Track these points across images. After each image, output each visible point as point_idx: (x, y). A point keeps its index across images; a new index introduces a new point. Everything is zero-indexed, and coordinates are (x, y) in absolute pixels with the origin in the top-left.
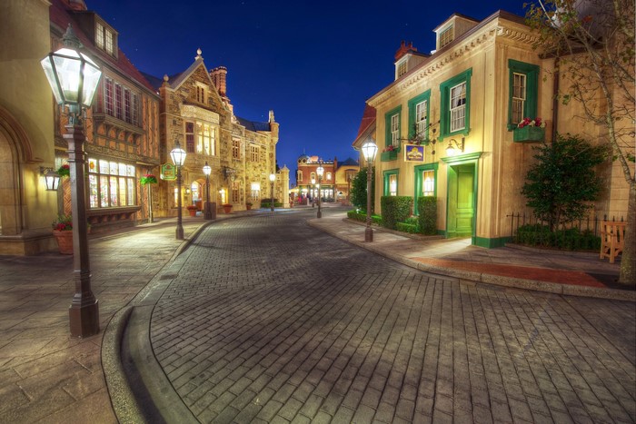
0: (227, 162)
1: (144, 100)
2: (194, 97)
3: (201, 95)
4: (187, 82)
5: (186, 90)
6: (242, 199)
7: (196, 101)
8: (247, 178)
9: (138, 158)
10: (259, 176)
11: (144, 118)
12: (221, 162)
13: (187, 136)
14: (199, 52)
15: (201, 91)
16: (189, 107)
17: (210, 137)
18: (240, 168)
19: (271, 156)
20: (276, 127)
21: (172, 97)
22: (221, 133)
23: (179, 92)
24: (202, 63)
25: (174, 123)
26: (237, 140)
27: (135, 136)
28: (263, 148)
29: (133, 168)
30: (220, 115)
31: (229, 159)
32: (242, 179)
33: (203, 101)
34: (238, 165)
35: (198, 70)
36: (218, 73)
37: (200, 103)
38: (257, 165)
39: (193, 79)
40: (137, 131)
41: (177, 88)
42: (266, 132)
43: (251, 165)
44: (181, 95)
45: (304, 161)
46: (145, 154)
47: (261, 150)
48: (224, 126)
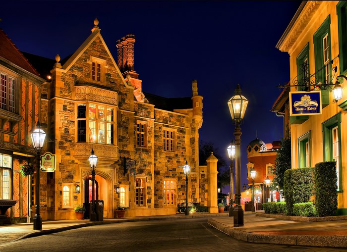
0: (128, 152)
1: (24, 84)
2: (88, 75)
3: (96, 72)
4: (80, 59)
5: (79, 69)
6: (149, 201)
7: (90, 80)
8: (157, 173)
9: (15, 147)
10: (174, 169)
11: (23, 103)
12: (120, 152)
13: (79, 122)
14: (96, 23)
15: (96, 67)
16: (82, 87)
17: (106, 122)
18: (147, 160)
19: (192, 141)
20: (199, 102)
21: (63, 79)
22: (119, 115)
23: (71, 72)
24: (99, 35)
25: (65, 108)
26: (143, 123)
27: (12, 123)
28: (181, 131)
29: (9, 158)
30: (120, 93)
31: (131, 148)
32: (149, 174)
33: (99, 79)
34: (144, 156)
35: (94, 43)
36: (124, 43)
37: (96, 81)
38: (172, 155)
39: (88, 55)
40: (13, 117)
41: (69, 68)
42: (186, 110)
43: (164, 156)
44: (73, 76)
45: (257, 149)
46: (23, 143)
47: (177, 134)
48: (124, 106)
